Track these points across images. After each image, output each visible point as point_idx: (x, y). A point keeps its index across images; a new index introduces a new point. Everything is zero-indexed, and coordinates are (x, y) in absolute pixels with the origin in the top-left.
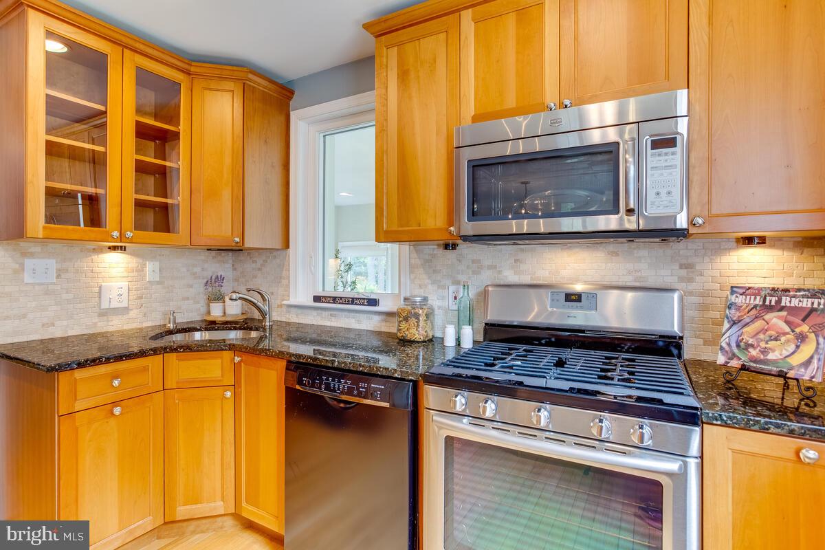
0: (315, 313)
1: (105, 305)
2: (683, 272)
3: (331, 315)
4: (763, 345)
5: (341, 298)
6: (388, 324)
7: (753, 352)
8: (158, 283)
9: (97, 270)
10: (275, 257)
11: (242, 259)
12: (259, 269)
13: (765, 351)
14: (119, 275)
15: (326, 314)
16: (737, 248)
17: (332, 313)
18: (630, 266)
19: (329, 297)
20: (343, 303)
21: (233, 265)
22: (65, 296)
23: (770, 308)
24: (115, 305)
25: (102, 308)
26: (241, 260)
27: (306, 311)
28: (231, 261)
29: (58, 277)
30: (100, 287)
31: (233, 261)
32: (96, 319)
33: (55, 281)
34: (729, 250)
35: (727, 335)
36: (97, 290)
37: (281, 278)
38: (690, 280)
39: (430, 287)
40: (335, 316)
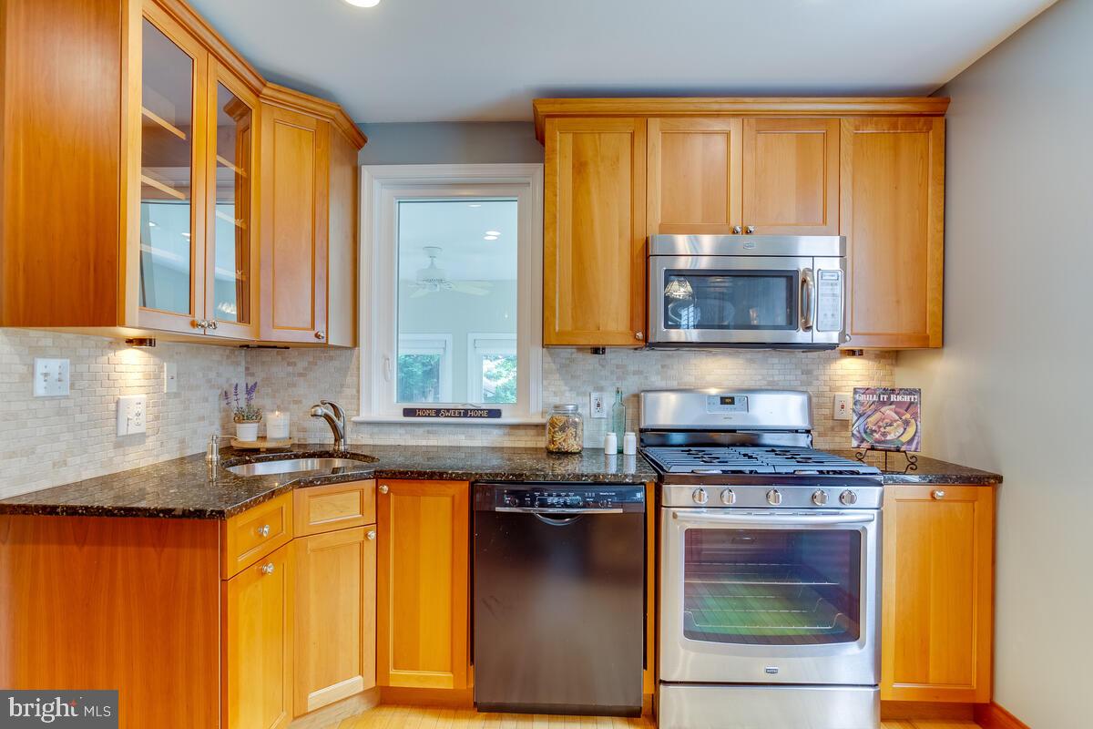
0: (402, 430)
1: (122, 432)
2: (804, 377)
3: (428, 432)
4: (882, 430)
5: (448, 410)
6: (512, 438)
7: (877, 436)
8: (177, 395)
9: (114, 375)
10: (331, 358)
11: (264, 360)
12: (301, 375)
13: (884, 434)
14: (138, 383)
15: (420, 431)
16: (841, 358)
17: (430, 428)
18: (765, 372)
19: (429, 409)
20: (451, 416)
21: (247, 369)
22: (80, 418)
23: (884, 403)
24: (133, 430)
25: (120, 434)
26: (264, 362)
27: (386, 429)
28: (243, 363)
29: (72, 386)
30: (117, 403)
31: (247, 362)
32: (111, 453)
33: (68, 392)
34: (836, 359)
35: (856, 425)
36: (113, 407)
37: (342, 386)
38: (810, 384)
39: (567, 394)
40: (434, 433)
